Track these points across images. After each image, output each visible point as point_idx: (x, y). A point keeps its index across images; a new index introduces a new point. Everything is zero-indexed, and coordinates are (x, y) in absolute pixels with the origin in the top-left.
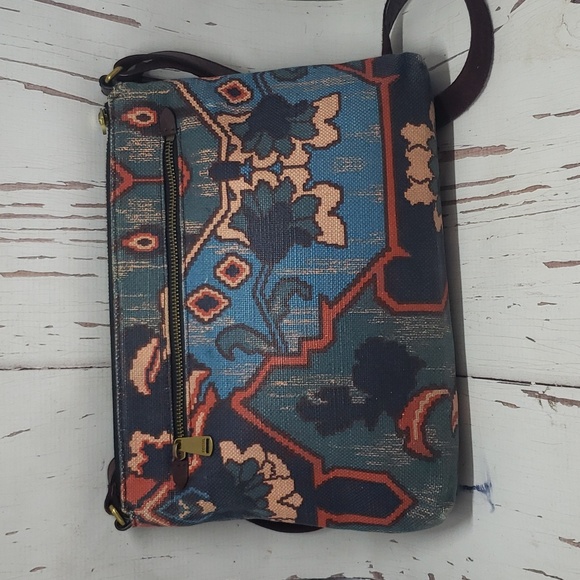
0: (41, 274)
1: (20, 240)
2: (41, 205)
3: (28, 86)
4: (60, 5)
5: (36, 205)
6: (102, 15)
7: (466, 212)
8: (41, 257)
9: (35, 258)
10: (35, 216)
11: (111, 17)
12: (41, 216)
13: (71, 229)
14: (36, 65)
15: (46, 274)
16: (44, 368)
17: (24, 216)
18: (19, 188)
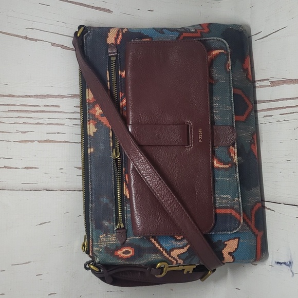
0: (58, 142)
1: (48, 124)
2: (59, 106)
3: (53, 44)
4: (70, 2)
5: (56, 106)
6: (92, 7)
7: (283, 114)
8: (58, 133)
9: (55, 133)
10: (56, 112)
11: (97, 8)
12: (59, 112)
13: (74, 119)
14: (57, 34)
15: (60, 142)
16: (59, 190)
17: (50, 112)
18: (48, 97)
